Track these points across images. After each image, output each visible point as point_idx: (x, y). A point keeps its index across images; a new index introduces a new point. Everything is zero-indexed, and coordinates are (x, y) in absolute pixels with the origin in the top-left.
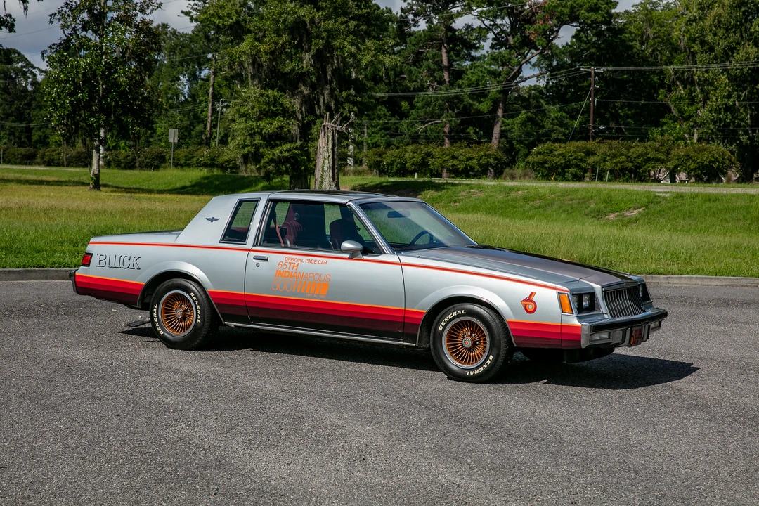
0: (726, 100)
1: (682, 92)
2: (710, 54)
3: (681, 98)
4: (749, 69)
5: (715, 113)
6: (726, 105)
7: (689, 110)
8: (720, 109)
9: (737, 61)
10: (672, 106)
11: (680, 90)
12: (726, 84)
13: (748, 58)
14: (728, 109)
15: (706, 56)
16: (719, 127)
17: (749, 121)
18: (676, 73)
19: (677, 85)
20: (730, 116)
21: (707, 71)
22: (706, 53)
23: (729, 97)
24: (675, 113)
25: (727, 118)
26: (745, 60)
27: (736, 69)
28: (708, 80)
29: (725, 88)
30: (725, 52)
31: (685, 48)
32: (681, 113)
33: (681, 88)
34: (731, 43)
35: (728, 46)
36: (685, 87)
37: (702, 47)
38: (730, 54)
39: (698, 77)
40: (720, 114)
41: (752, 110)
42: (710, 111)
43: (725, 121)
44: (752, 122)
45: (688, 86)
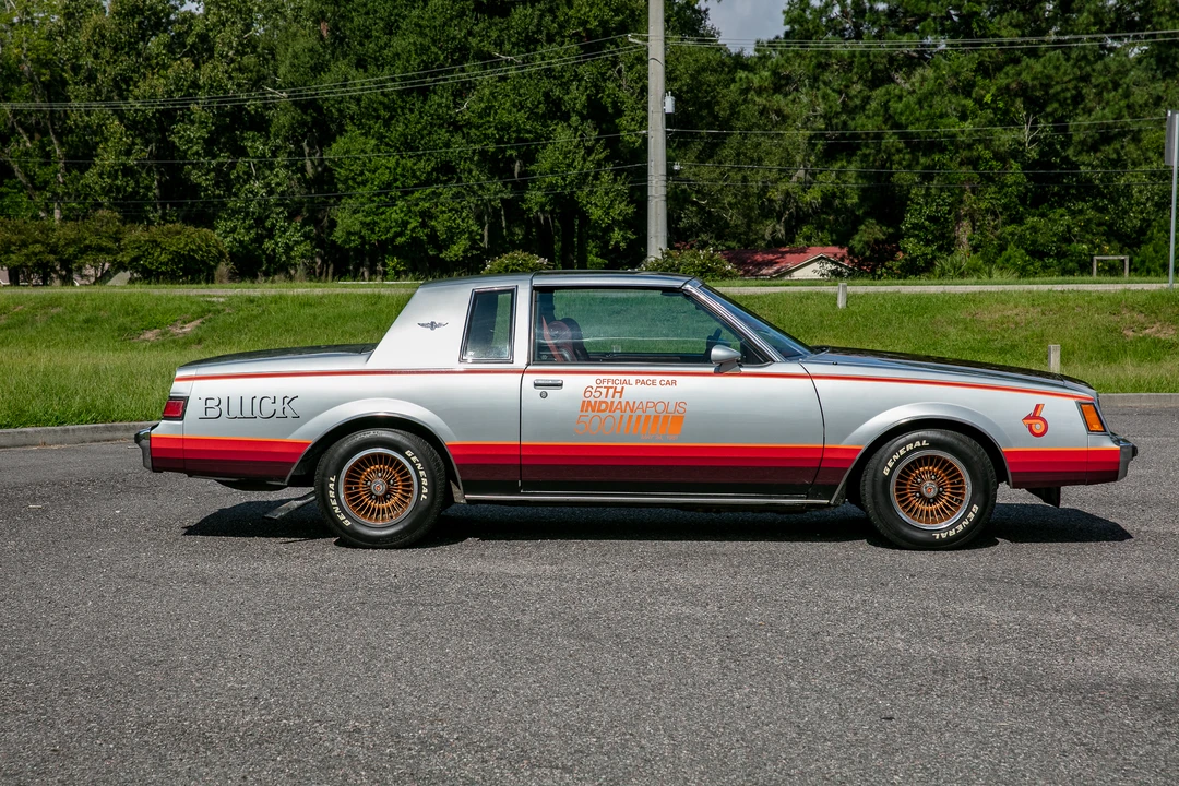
0: (124, 158)
1: (28, 144)
2: (89, 86)
3: (27, 153)
4: (157, 111)
5: (108, 177)
6: (124, 164)
7: (42, 174)
8: (116, 171)
9: (136, 99)
10: (16, 167)
11: (25, 142)
12: (122, 134)
13: (153, 95)
14: (128, 171)
15: (83, 89)
16: (115, 199)
17: (156, 191)
18: (15, 113)
19: (19, 134)
20: (132, 183)
21: (88, 114)
22: (83, 84)
23: (128, 153)
24: (21, 177)
25: (127, 185)
26: (150, 98)
27: (136, 111)
28: (91, 127)
29: (121, 139)
30: (116, 85)
31: (31, 74)
32: (31, 178)
33: (25, 138)
34: (124, 70)
35: (121, 75)
36: (31, 138)
37: (76, 75)
38: (124, 87)
39: (75, 121)
40: (116, 178)
41: (161, 174)
42: (101, 175)
43: (125, 191)
44: (160, 192)
45: (37, 136)
